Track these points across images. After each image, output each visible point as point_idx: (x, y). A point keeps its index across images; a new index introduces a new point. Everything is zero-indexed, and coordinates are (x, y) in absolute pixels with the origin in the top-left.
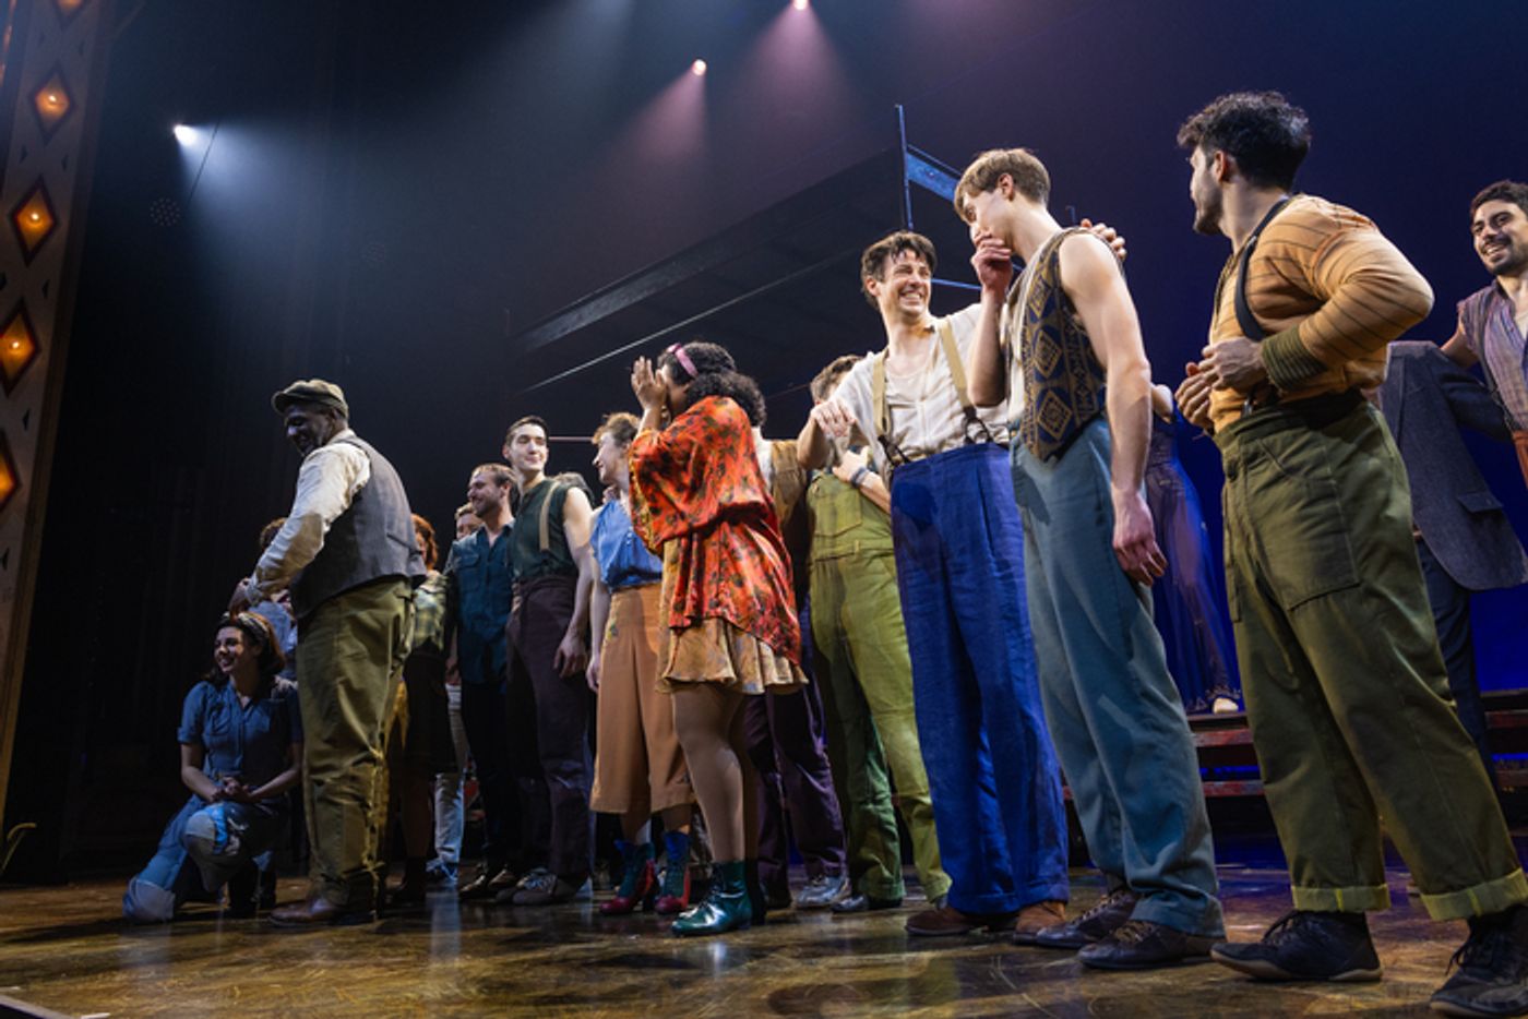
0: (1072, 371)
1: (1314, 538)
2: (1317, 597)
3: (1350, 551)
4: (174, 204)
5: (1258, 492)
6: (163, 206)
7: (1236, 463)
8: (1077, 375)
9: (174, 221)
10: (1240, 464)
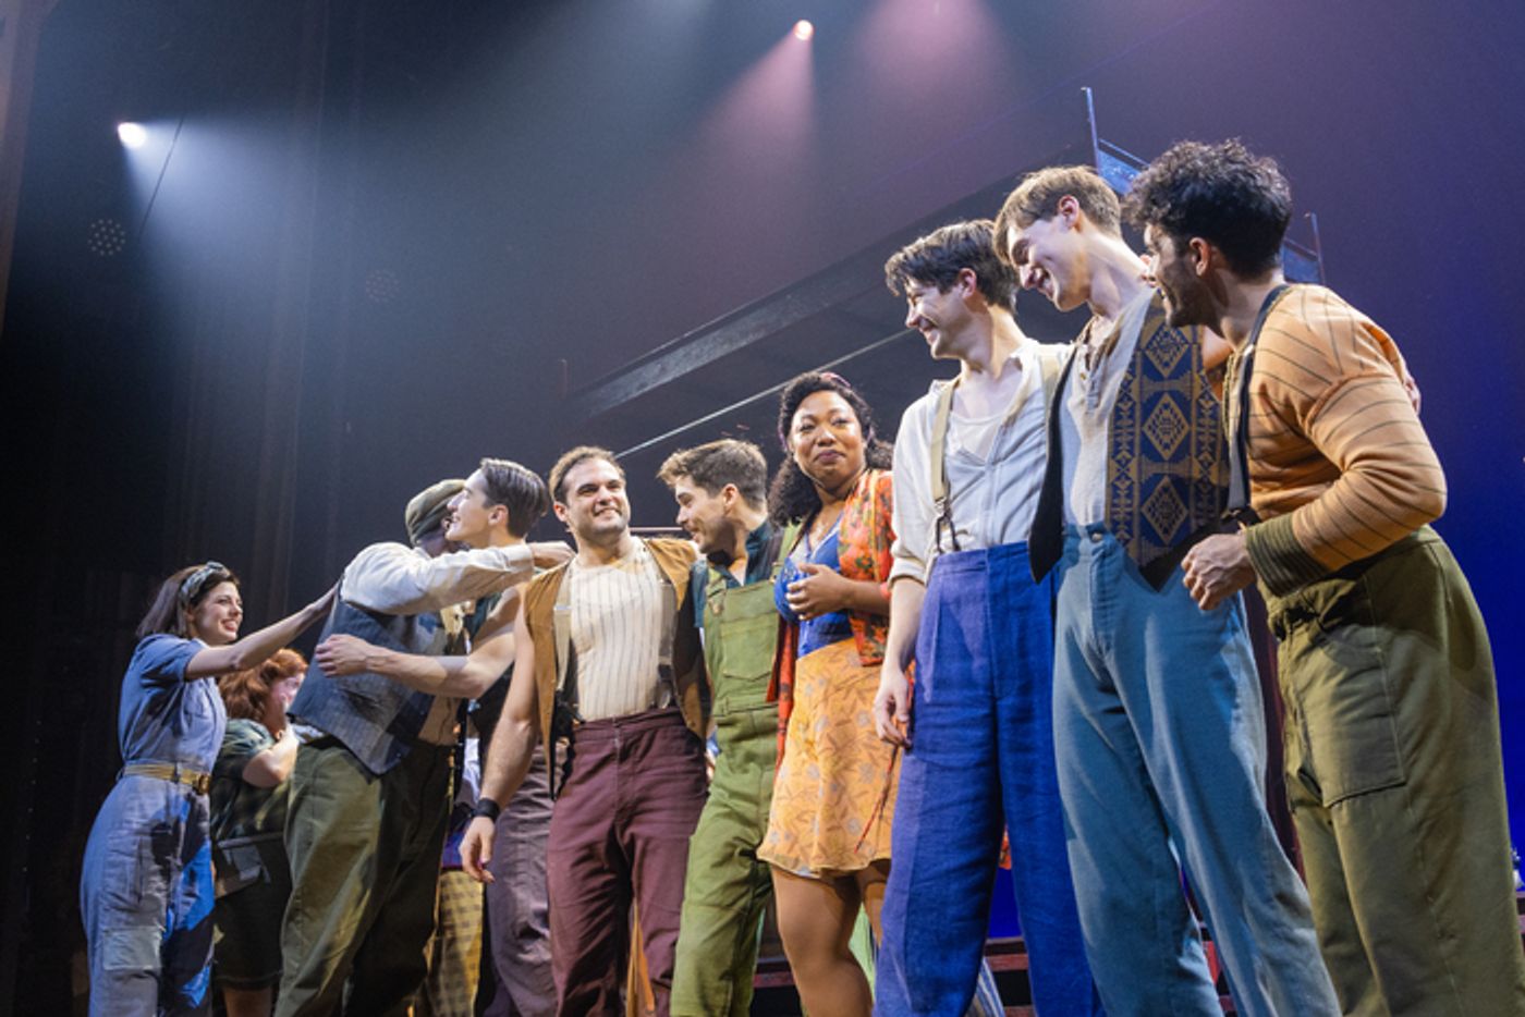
0: (1197, 457)
1: (1355, 721)
2: (1355, 796)
3: (1396, 741)
4: (118, 226)
5: (1298, 658)
6: (103, 229)
7: (1281, 620)
8: (1201, 462)
9: (119, 249)
10: (1285, 621)
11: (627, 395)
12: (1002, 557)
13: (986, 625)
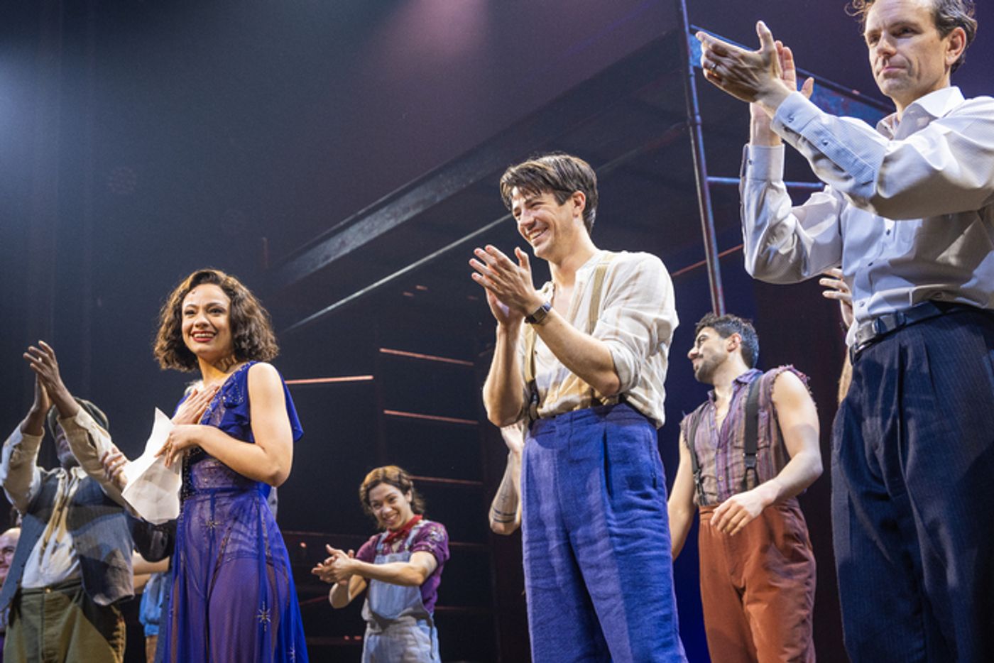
11: (327, 257)
12: (567, 422)
13: (555, 475)
